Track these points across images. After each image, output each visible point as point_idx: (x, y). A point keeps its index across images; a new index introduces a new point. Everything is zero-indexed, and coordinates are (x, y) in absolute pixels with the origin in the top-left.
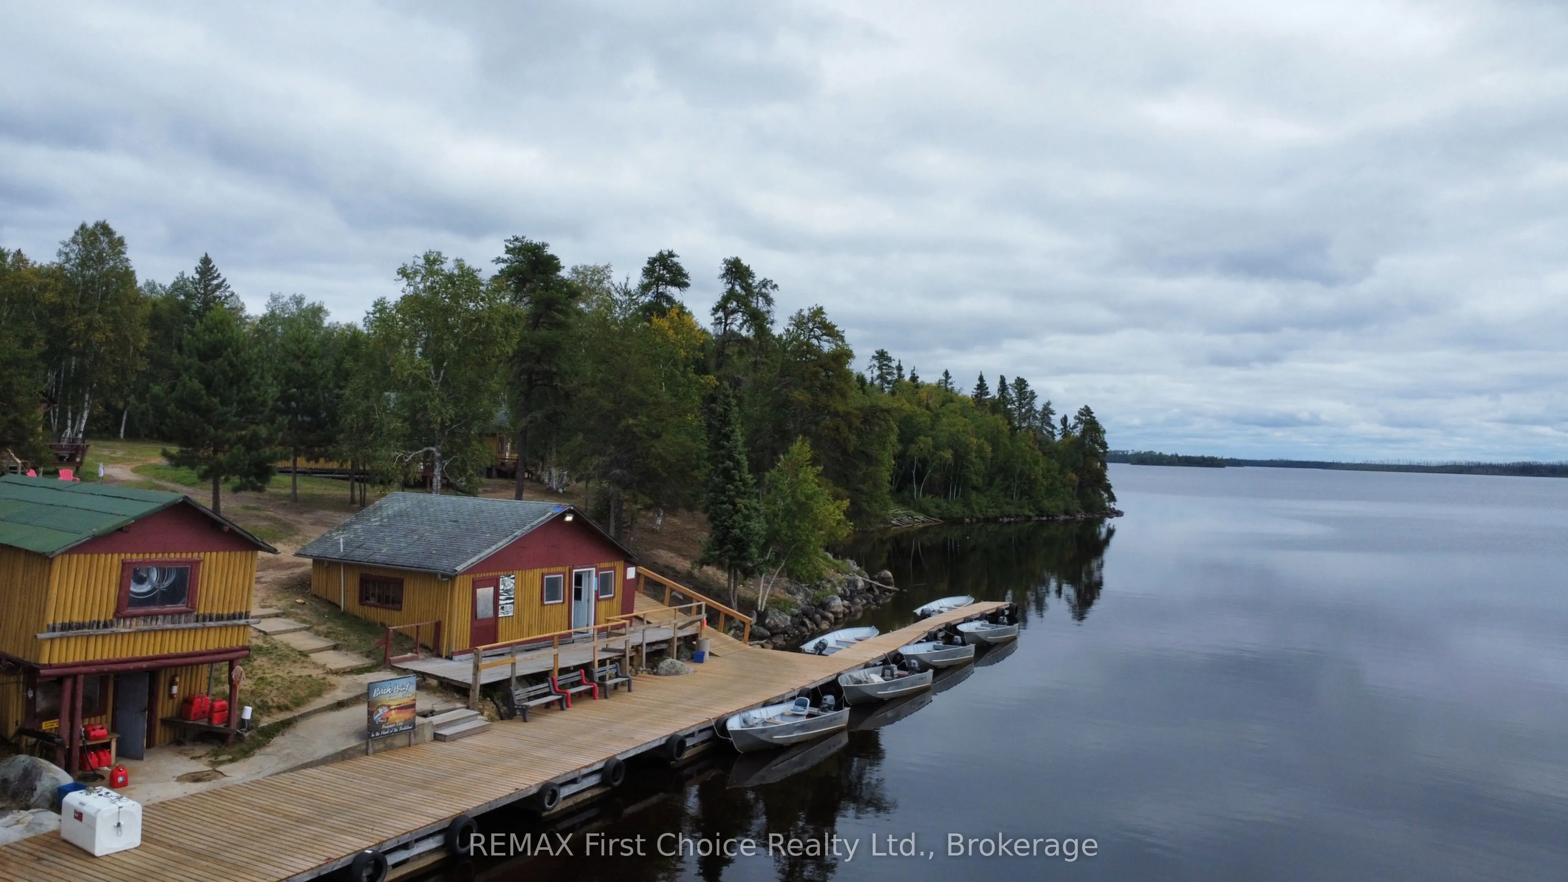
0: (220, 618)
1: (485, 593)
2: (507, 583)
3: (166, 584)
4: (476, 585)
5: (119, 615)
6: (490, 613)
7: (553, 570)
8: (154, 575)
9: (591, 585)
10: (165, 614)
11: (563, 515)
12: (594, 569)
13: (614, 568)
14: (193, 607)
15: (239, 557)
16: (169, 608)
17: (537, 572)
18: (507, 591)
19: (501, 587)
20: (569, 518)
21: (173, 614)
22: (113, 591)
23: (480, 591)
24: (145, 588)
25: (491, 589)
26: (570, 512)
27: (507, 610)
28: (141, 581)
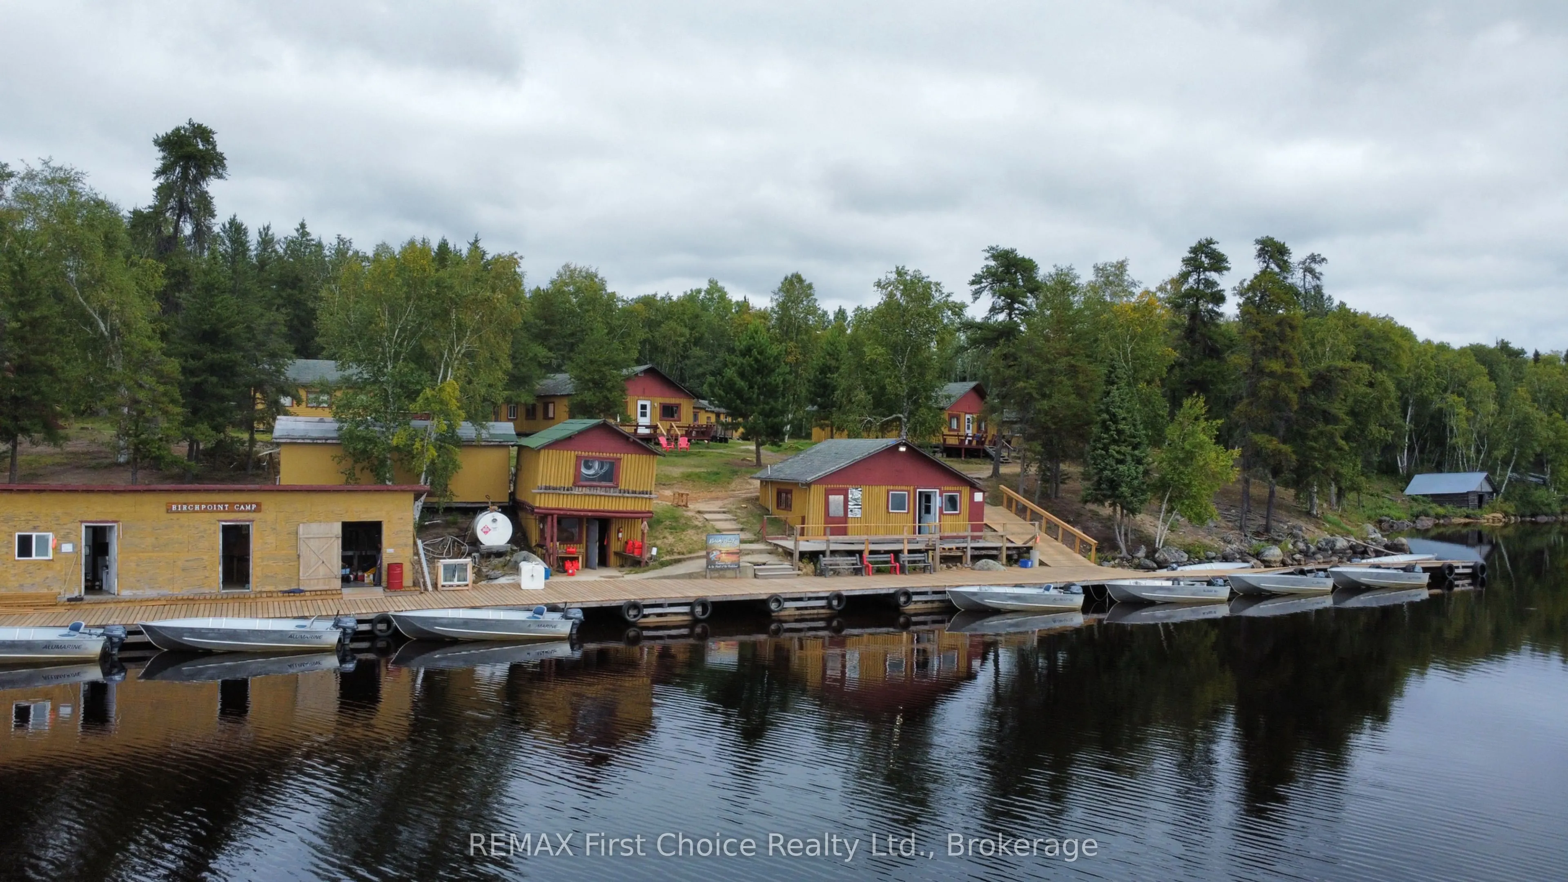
0: (634, 492)
1: (836, 500)
2: (855, 494)
3: (603, 471)
4: (828, 493)
5: (576, 485)
6: (841, 513)
7: (895, 488)
8: (596, 465)
9: (937, 502)
10: (601, 487)
11: (897, 446)
12: (938, 491)
13: (960, 492)
14: (617, 485)
15: (644, 458)
16: (603, 484)
17: (884, 489)
18: (855, 500)
19: (850, 496)
20: (903, 449)
21: (606, 487)
22: (572, 471)
23: (831, 497)
24: (591, 472)
25: (842, 497)
26: (904, 444)
27: (855, 512)
28: (588, 467)
